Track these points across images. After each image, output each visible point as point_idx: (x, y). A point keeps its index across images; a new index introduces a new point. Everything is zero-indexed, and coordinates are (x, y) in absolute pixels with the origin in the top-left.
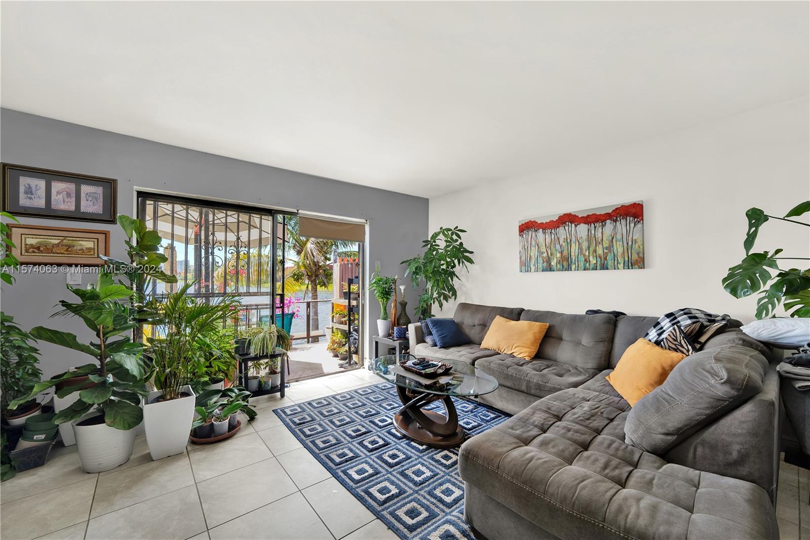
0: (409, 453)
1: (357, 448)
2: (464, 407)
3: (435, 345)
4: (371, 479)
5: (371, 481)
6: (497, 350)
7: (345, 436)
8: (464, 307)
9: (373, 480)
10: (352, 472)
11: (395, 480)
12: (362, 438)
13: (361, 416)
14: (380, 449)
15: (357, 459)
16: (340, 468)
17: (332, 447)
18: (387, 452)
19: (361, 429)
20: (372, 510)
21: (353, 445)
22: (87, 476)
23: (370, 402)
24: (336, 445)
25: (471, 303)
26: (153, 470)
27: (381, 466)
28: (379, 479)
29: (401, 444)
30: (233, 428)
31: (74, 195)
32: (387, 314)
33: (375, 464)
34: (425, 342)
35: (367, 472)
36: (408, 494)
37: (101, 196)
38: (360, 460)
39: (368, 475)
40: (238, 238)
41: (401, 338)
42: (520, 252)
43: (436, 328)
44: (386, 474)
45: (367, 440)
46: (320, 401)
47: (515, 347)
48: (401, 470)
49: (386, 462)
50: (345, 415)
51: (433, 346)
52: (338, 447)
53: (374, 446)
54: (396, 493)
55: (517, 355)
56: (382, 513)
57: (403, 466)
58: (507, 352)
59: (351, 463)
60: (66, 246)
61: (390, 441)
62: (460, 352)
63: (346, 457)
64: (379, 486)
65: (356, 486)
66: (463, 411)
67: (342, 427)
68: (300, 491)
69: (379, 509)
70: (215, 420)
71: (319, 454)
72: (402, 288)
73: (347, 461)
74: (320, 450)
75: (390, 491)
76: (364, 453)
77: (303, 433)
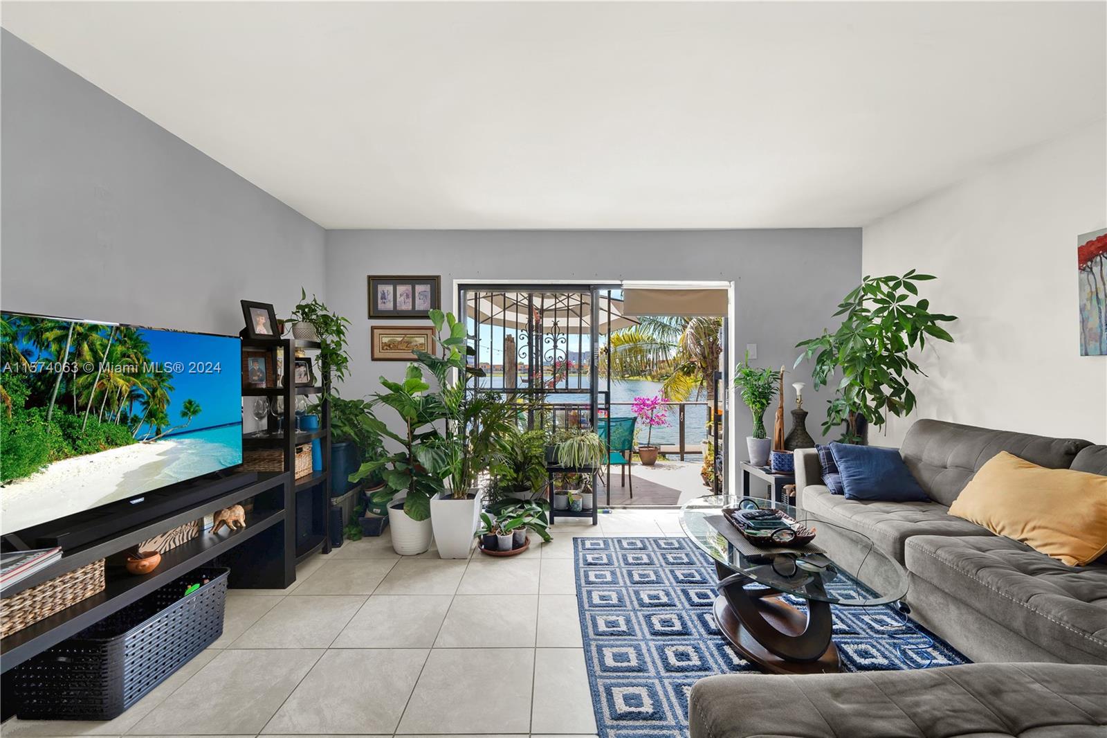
0: (711, 661)
1: (639, 622)
2: (881, 622)
3: (840, 491)
4: (627, 674)
5: (624, 677)
6: (985, 526)
7: (634, 598)
8: (929, 426)
9: (628, 678)
10: (608, 653)
11: (661, 693)
12: (655, 610)
13: (676, 578)
14: (670, 637)
15: (626, 637)
16: (599, 640)
17: (608, 608)
18: (675, 645)
19: (662, 597)
20: (598, 719)
21: (636, 616)
22: (395, 555)
23: (703, 561)
24: (614, 607)
25: (950, 421)
26: (436, 567)
27: (654, 662)
28: (639, 680)
29: (709, 642)
30: (519, 546)
31: (411, 296)
32: (763, 428)
33: (647, 655)
34: (824, 484)
35: (629, 661)
36: (664, 723)
37: (429, 293)
38: (631, 640)
39: (625, 667)
40: (555, 324)
41: (782, 470)
42: (1082, 310)
43: (845, 461)
44: (655, 677)
45: (659, 616)
46: (634, 541)
47: (1034, 528)
48: (679, 681)
49: (664, 660)
50: (653, 570)
51: (835, 493)
52: (616, 610)
53: (663, 629)
54: (647, 713)
55: (1037, 547)
56: (608, 730)
57: (687, 677)
58: (1010, 534)
59: (616, 640)
60: (407, 342)
61: (694, 630)
62: (888, 513)
63: (615, 629)
64: (631, 690)
65: (601, 674)
66: (871, 628)
67: (639, 585)
68: (536, 648)
69: (609, 722)
70: (499, 533)
71: (586, 610)
72: (798, 387)
73: (612, 634)
74: (590, 606)
75: (640, 705)
76: (643, 633)
77: (587, 576)
